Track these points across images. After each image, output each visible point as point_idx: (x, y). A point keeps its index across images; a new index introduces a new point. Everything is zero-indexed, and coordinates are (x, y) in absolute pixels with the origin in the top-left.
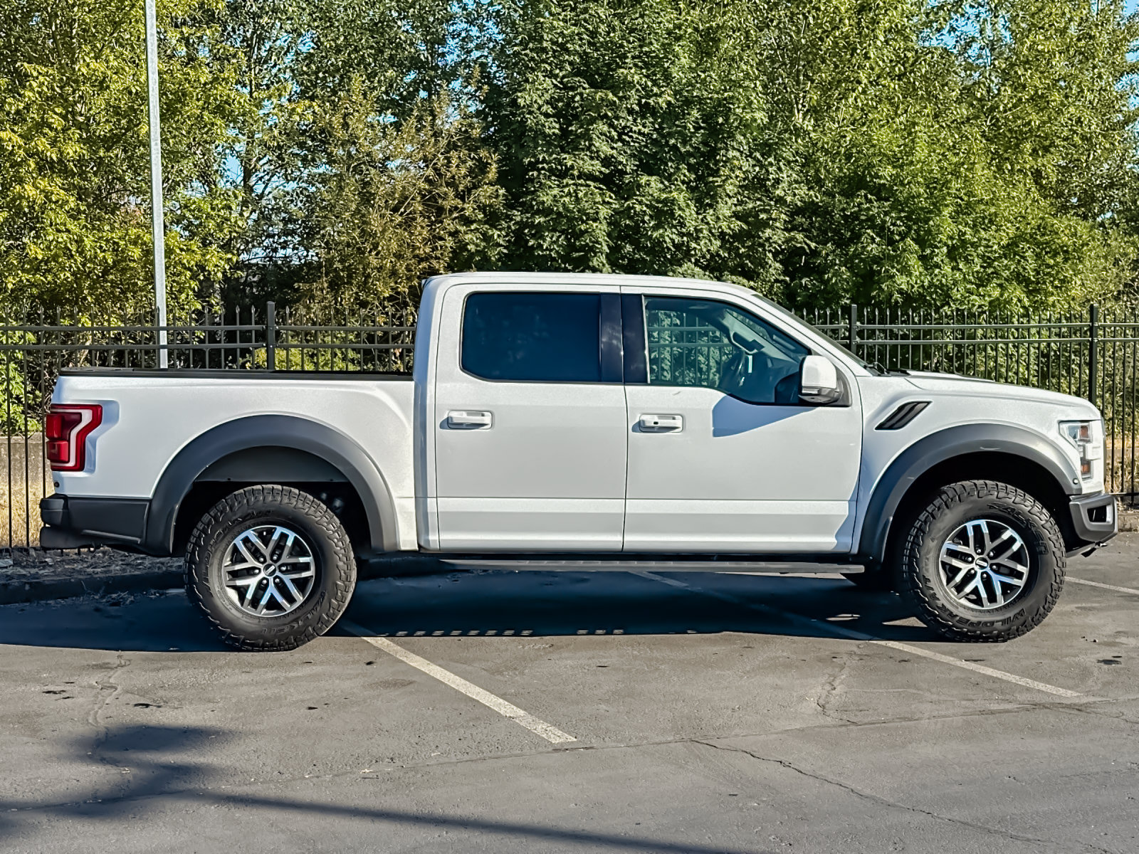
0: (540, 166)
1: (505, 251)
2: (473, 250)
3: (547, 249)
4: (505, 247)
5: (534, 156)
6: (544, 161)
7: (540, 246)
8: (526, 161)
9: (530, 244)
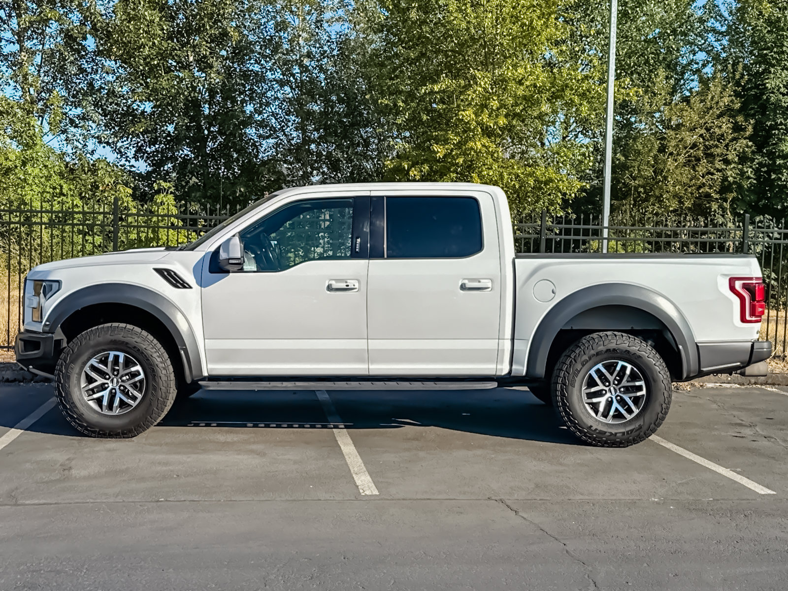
0: (780, 127)
1: (755, 182)
2: (732, 181)
3: (784, 181)
4: (755, 179)
5: (774, 121)
6: (781, 124)
7: (780, 179)
8: (769, 123)
9: (773, 177)
